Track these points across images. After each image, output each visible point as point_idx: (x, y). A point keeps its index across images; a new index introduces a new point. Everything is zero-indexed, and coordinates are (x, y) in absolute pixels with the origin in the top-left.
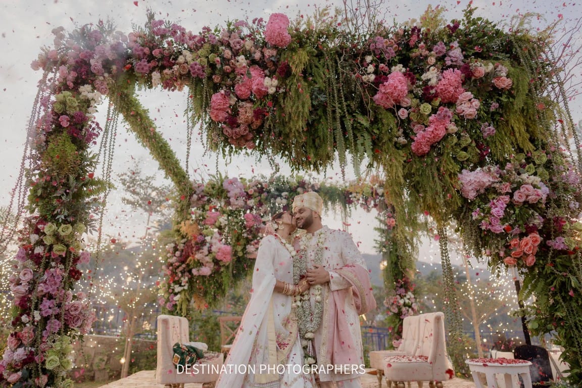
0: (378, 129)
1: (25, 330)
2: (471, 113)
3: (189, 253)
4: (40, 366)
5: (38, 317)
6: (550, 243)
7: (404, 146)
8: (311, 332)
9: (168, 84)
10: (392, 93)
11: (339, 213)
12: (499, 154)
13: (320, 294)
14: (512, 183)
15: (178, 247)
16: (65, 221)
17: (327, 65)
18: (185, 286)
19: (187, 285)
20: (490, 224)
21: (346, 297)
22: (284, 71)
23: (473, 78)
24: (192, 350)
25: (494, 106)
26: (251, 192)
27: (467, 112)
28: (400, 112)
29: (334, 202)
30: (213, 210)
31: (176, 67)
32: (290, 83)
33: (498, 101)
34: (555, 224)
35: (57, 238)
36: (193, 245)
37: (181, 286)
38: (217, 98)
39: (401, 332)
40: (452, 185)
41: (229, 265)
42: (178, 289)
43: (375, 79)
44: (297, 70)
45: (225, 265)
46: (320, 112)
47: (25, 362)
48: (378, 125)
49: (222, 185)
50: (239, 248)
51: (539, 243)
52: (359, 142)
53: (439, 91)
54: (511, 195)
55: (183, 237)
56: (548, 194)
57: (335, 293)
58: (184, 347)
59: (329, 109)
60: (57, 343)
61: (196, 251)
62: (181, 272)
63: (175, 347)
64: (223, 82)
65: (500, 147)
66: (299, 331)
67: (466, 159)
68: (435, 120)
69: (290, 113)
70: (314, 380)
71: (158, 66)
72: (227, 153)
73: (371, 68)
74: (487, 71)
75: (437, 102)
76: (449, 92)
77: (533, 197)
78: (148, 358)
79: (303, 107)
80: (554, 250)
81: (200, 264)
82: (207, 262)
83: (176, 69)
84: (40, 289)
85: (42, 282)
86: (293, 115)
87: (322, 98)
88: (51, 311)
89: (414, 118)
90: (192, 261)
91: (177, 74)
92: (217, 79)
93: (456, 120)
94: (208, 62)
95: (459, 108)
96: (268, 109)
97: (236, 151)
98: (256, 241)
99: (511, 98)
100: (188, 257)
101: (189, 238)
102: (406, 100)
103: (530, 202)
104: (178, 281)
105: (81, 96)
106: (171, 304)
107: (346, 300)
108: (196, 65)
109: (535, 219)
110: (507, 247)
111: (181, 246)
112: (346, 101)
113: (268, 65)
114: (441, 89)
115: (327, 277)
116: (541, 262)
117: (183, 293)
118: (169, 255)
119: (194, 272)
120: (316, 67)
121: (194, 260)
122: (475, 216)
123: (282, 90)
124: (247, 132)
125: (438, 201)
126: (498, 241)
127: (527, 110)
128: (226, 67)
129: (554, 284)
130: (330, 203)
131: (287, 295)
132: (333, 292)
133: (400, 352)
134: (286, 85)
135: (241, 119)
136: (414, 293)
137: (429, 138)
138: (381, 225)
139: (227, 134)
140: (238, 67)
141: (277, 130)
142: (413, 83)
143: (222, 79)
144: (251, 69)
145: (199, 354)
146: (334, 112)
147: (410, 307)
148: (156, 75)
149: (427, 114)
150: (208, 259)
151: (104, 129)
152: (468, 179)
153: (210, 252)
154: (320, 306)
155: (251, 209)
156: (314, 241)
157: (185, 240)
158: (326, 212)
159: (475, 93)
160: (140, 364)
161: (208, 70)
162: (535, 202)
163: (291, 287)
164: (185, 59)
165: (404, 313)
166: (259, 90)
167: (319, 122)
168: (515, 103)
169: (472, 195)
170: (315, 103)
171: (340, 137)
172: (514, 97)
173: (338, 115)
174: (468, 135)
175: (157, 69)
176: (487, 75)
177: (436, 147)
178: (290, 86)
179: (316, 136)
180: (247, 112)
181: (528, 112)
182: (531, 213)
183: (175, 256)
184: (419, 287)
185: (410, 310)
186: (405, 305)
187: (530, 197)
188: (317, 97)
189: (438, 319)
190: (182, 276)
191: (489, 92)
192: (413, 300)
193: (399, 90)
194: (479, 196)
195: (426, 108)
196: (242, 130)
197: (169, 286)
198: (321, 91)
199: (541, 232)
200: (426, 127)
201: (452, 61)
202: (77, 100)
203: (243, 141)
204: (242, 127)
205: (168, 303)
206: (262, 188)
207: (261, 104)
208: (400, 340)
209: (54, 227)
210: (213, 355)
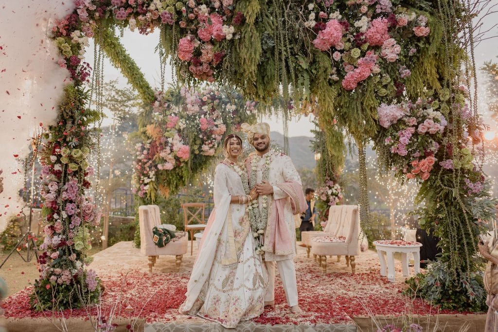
0: (316, 69)
1: (57, 224)
2: (392, 58)
3: (154, 152)
4: (71, 248)
5: (65, 216)
6: (441, 163)
7: (336, 82)
8: (262, 229)
9: (143, 29)
10: (329, 39)
11: (281, 117)
12: (412, 91)
13: (266, 203)
14: (417, 118)
15: (145, 147)
16: (76, 147)
17: (275, 12)
18: (152, 178)
19: (154, 177)
20: (398, 148)
21: (285, 203)
22: (239, 20)
23: (397, 27)
24: (166, 232)
25: (413, 50)
26: (205, 99)
27: (389, 57)
28: (334, 55)
29: (276, 108)
30: (173, 115)
31: (149, 15)
32: (245, 32)
33: (417, 46)
34: (447, 150)
35: (70, 158)
36: (158, 145)
37: (149, 178)
38: (184, 41)
39: (328, 215)
40: (372, 116)
41: (188, 160)
42: (147, 180)
43: (316, 25)
44: (250, 20)
45: (184, 161)
46: (268, 55)
47: (59, 245)
48: (315, 66)
49: (179, 93)
50: (196, 147)
51: (434, 163)
52: (299, 82)
53: (368, 37)
54: (417, 127)
55: (148, 138)
56: (446, 126)
57: (277, 202)
58: (160, 230)
59: (276, 53)
60: (80, 232)
61: (160, 150)
62: (148, 167)
63: (154, 230)
64: (188, 27)
65: (414, 85)
66: (251, 227)
67: (385, 95)
68: (362, 63)
69: (245, 59)
70: (261, 260)
71: (133, 12)
72: (192, 85)
73: (312, 16)
74: (410, 20)
75: (365, 47)
76: (376, 38)
77: (433, 129)
78: (121, 230)
79: (255, 54)
80: (444, 170)
81: (164, 161)
82: (170, 159)
83: (149, 16)
84: (64, 196)
85: (64, 191)
86: (247, 61)
87: (271, 43)
88: (73, 211)
89: (346, 60)
90: (158, 158)
91: (150, 20)
92: (183, 24)
93: (380, 62)
94: (175, 8)
95: (383, 51)
96: (226, 51)
97: (199, 83)
98: (210, 141)
99: (427, 44)
100: (154, 155)
101: (154, 139)
102: (340, 44)
103: (430, 133)
104: (147, 174)
105: (72, 41)
106: (142, 192)
107: (286, 206)
108: (166, 14)
109: (432, 146)
110: (409, 165)
111: (148, 146)
112: (290, 44)
113: (226, 12)
114: (370, 36)
115: (272, 190)
116: (433, 177)
117: (151, 184)
118: (138, 153)
119: (160, 167)
120: (267, 16)
121: (159, 158)
122: (387, 142)
123: (237, 37)
124: (209, 69)
125: (359, 130)
126: (403, 161)
127: (440, 55)
128: (191, 15)
129: (441, 194)
130: (273, 109)
131: (241, 204)
132: (275, 200)
133: (325, 233)
134: (241, 33)
135: (204, 58)
136: (341, 184)
137: (356, 78)
138: (317, 127)
139: (192, 71)
140: (201, 14)
141: (233, 69)
142: (347, 30)
143: (187, 25)
144: (212, 16)
145: (172, 235)
146: (280, 53)
147: (337, 196)
148: (132, 21)
149: (356, 57)
150: (170, 156)
151: (93, 68)
152: (385, 112)
153: (172, 151)
154: (266, 211)
155: (205, 114)
156: (262, 161)
157: (151, 140)
158: (269, 116)
159: (398, 39)
160: (116, 235)
161: (175, 17)
162: (434, 133)
163: (244, 199)
164: (156, 7)
165: (331, 201)
166: (218, 35)
167: (267, 63)
168: (430, 49)
169: (386, 125)
170: (265, 47)
171: (285, 78)
172: (430, 44)
173: (283, 58)
174: (388, 76)
175: (133, 15)
176: (410, 23)
177: (362, 84)
178: (245, 34)
179: (265, 73)
180: (208, 53)
181: (440, 56)
182: (429, 141)
183: (143, 154)
184: (345, 180)
185: (336, 198)
186: (332, 194)
187: (430, 130)
188: (266, 42)
189: (355, 211)
190: (150, 170)
191: (409, 38)
192: (339, 191)
193: (334, 37)
194: (393, 125)
195: (356, 53)
196: (205, 67)
197: (140, 179)
198: (269, 37)
199: (436, 156)
200: (355, 67)
201: (381, 9)
202: (69, 45)
203: (205, 77)
204: (205, 66)
205: (140, 192)
206: (214, 95)
207: (220, 47)
208: (326, 221)
209: (68, 151)
210: (181, 234)
